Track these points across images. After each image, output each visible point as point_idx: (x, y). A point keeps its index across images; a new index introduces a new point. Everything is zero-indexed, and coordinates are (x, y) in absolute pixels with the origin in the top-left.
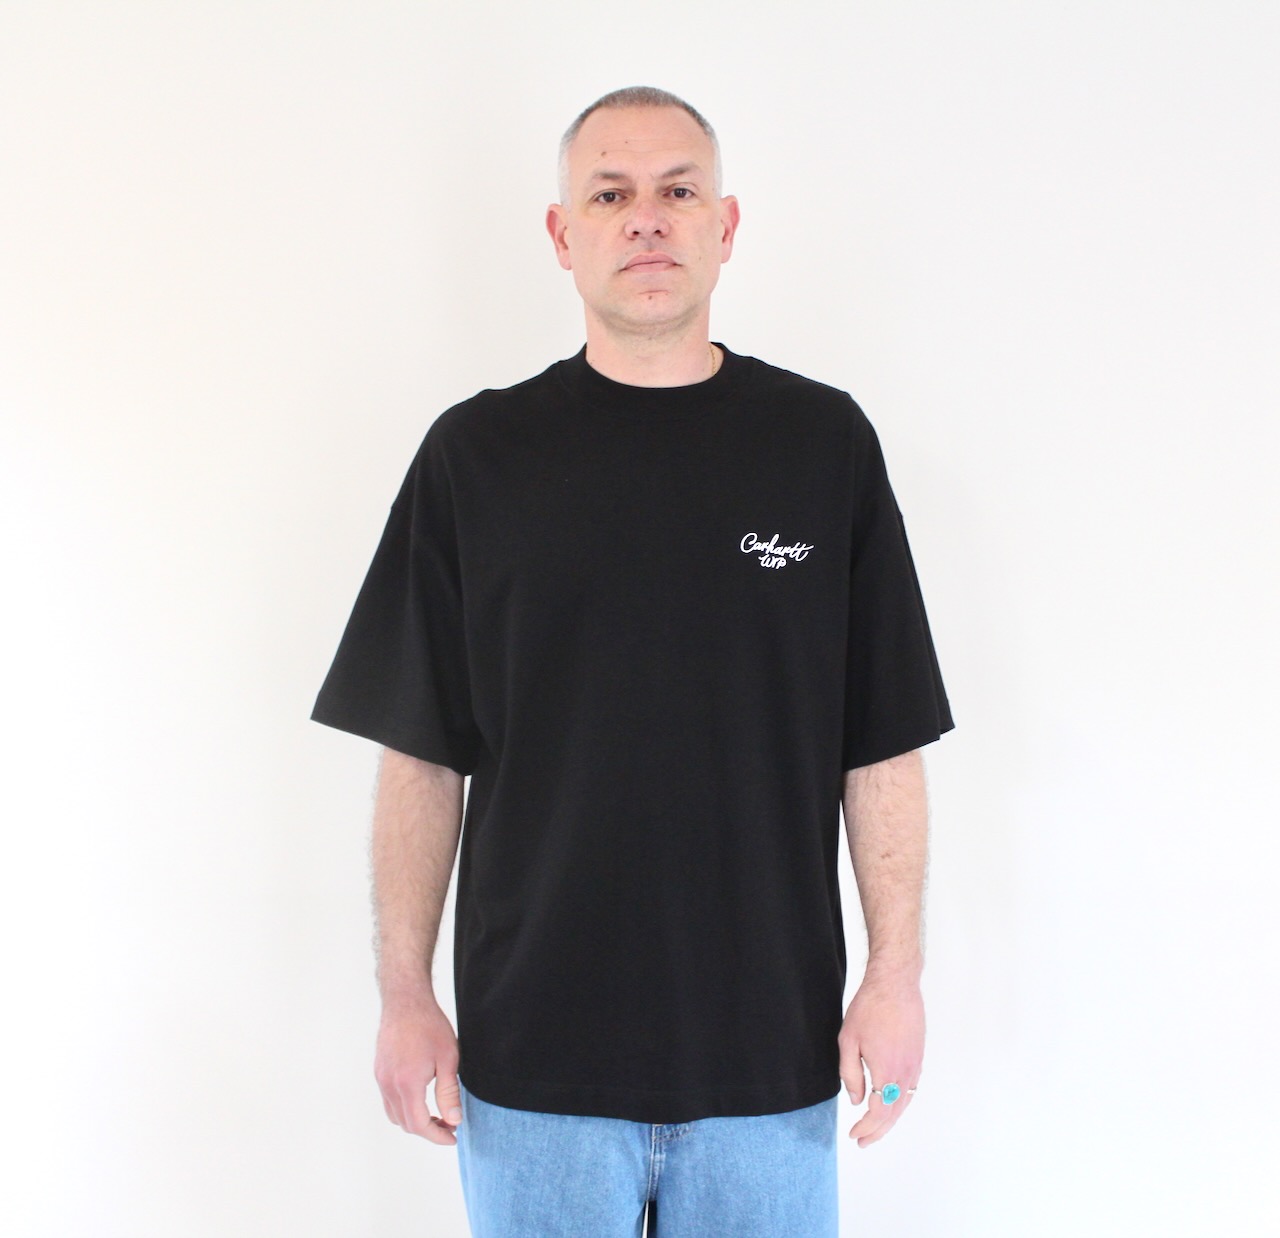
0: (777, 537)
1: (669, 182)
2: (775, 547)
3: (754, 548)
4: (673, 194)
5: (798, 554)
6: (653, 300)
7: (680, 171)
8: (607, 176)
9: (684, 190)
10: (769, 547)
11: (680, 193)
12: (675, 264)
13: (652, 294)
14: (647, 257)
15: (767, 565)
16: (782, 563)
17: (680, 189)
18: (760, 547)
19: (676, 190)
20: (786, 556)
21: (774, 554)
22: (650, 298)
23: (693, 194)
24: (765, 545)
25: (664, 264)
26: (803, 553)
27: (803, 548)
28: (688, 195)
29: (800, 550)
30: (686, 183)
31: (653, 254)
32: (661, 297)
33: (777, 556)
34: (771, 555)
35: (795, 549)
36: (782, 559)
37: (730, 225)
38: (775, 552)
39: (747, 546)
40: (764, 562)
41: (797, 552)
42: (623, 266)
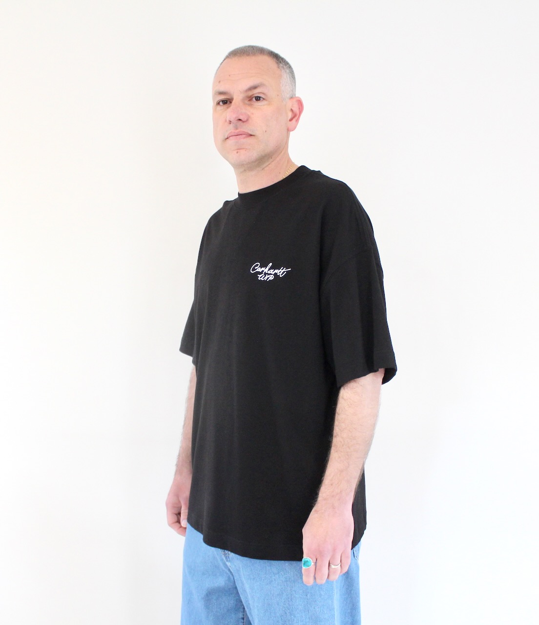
0: (271, 264)
1: (250, 93)
2: (269, 270)
3: (257, 270)
4: (254, 99)
5: (281, 273)
6: (238, 153)
7: (255, 87)
8: (221, 93)
9: (260, 97)
10: (266, 270)
11: (258, 99)
12: (251, 135)
13: (238, 150)
14: (235, 132)
15: (262, 279)
16: (271, 278)
17: (258, 97)
18: (260, 270)
19: (256, 97)
20: (276, 274)
21: (267, 273)
22: (237, 153)
23: (264, 99)
24: (263, 269)
25: (244, 136)
26: (284, 272)
27: (284, 270)
28: (261, 99)
29: (282, 271)
30: (259, 93)
31: (238, 131)
32: (242, 152)
33: (269, 274)
34: (265, 274)
35: (280, 270)
36: (273, 276)
37: (298, 112)
38: (269, 272)
39: (254, 269)
40: (261, 278)
41: (281, 272)
42: (226, 137)
